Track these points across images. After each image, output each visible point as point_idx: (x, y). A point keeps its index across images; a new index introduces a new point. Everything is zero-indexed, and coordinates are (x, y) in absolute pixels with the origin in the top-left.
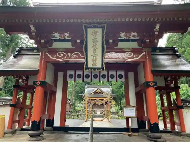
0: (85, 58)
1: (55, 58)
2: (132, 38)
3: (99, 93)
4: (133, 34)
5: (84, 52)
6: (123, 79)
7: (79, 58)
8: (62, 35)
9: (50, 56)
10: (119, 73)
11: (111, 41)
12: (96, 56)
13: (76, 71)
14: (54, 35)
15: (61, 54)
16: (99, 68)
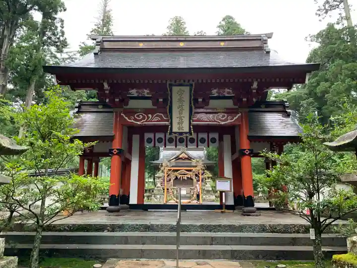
0: (170, 120)
1: (133, 121)
2: (227, 95)
3: (183, 160)
4: (227, 90)
5: (168, 114)
6: (217, 144)
7: (163, 120)
8: (140, 91)
9: (126, 118)
10: (212, 135)
11: (200, 100)
12: (183, 118)
13: (156, 133)
14: (130, 91)
15: (140, 116)
16: (186, 133)
